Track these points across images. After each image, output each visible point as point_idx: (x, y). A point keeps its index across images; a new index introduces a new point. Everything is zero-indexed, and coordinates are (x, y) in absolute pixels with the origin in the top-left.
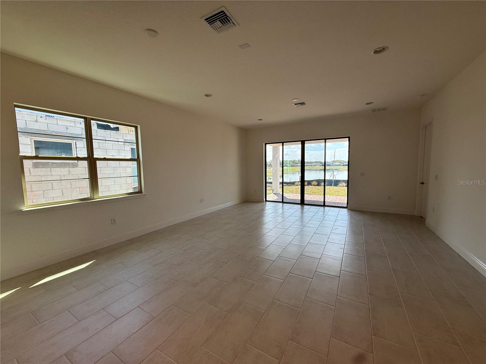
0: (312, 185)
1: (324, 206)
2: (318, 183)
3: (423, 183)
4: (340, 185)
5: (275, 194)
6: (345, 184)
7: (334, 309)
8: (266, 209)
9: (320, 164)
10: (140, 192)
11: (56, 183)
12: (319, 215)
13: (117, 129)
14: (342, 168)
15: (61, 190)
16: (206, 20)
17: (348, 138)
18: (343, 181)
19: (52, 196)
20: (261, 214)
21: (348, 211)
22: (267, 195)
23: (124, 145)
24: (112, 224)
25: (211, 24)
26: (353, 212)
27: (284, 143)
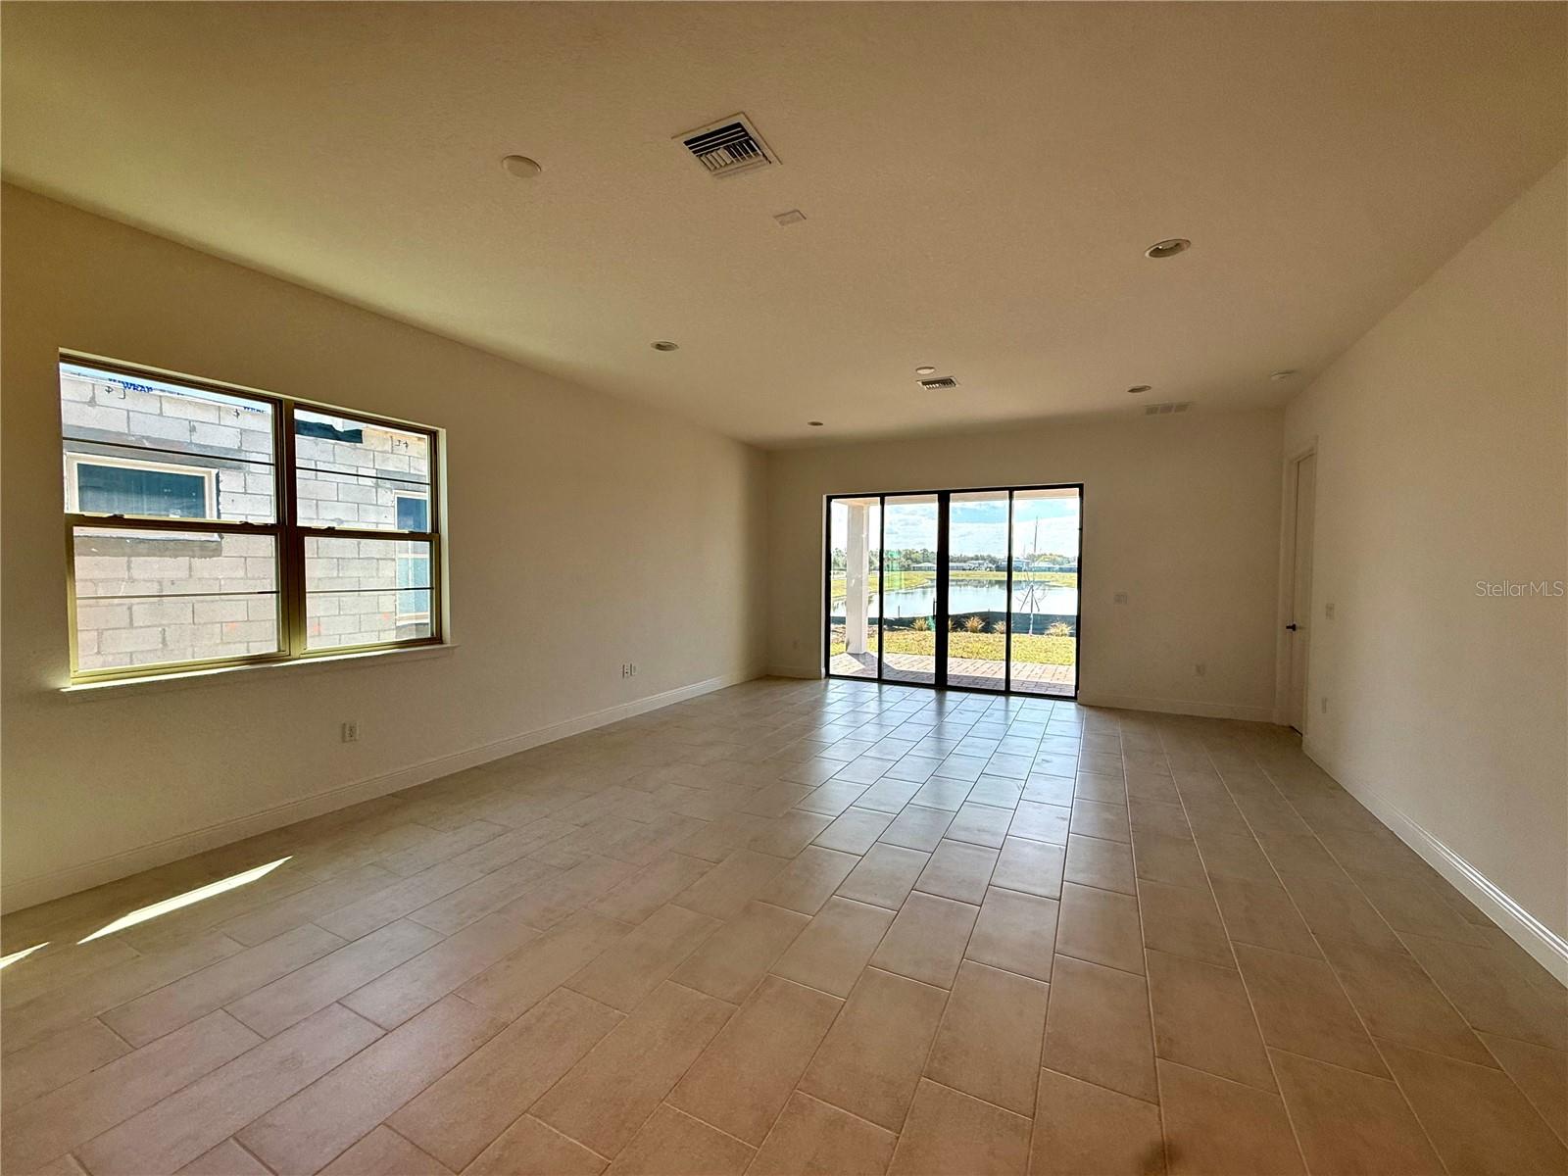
0: (967, 631)
1: (1007, 692)
2: (988, 621)
3: (1293, 628)
4: (1052, 630)
5: (855, 655)
6: (1067, 629)
7: (1047, 989)
8: (829, 701)
9: (990, 565)
10: (437, 638)
11: (146, 606)
12: (990, 720)
13: (355, 436)
14: (1057, 577)
15: (160, 629)
16: (687, 143)
17: (1077, 489)
18: (1064, 619)
19: (128, 650)
20: (812, 715)
21: (1078, 709)
22: (831, 658)
23: (377, 486)
24: (344, 741)
25: (701, 155)
26: (1092, 712)
27: (886, 498)
